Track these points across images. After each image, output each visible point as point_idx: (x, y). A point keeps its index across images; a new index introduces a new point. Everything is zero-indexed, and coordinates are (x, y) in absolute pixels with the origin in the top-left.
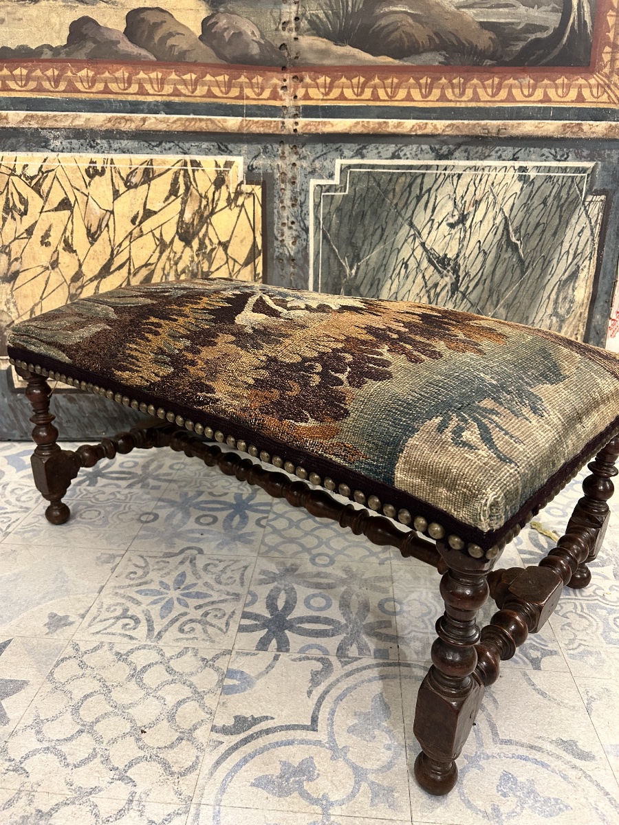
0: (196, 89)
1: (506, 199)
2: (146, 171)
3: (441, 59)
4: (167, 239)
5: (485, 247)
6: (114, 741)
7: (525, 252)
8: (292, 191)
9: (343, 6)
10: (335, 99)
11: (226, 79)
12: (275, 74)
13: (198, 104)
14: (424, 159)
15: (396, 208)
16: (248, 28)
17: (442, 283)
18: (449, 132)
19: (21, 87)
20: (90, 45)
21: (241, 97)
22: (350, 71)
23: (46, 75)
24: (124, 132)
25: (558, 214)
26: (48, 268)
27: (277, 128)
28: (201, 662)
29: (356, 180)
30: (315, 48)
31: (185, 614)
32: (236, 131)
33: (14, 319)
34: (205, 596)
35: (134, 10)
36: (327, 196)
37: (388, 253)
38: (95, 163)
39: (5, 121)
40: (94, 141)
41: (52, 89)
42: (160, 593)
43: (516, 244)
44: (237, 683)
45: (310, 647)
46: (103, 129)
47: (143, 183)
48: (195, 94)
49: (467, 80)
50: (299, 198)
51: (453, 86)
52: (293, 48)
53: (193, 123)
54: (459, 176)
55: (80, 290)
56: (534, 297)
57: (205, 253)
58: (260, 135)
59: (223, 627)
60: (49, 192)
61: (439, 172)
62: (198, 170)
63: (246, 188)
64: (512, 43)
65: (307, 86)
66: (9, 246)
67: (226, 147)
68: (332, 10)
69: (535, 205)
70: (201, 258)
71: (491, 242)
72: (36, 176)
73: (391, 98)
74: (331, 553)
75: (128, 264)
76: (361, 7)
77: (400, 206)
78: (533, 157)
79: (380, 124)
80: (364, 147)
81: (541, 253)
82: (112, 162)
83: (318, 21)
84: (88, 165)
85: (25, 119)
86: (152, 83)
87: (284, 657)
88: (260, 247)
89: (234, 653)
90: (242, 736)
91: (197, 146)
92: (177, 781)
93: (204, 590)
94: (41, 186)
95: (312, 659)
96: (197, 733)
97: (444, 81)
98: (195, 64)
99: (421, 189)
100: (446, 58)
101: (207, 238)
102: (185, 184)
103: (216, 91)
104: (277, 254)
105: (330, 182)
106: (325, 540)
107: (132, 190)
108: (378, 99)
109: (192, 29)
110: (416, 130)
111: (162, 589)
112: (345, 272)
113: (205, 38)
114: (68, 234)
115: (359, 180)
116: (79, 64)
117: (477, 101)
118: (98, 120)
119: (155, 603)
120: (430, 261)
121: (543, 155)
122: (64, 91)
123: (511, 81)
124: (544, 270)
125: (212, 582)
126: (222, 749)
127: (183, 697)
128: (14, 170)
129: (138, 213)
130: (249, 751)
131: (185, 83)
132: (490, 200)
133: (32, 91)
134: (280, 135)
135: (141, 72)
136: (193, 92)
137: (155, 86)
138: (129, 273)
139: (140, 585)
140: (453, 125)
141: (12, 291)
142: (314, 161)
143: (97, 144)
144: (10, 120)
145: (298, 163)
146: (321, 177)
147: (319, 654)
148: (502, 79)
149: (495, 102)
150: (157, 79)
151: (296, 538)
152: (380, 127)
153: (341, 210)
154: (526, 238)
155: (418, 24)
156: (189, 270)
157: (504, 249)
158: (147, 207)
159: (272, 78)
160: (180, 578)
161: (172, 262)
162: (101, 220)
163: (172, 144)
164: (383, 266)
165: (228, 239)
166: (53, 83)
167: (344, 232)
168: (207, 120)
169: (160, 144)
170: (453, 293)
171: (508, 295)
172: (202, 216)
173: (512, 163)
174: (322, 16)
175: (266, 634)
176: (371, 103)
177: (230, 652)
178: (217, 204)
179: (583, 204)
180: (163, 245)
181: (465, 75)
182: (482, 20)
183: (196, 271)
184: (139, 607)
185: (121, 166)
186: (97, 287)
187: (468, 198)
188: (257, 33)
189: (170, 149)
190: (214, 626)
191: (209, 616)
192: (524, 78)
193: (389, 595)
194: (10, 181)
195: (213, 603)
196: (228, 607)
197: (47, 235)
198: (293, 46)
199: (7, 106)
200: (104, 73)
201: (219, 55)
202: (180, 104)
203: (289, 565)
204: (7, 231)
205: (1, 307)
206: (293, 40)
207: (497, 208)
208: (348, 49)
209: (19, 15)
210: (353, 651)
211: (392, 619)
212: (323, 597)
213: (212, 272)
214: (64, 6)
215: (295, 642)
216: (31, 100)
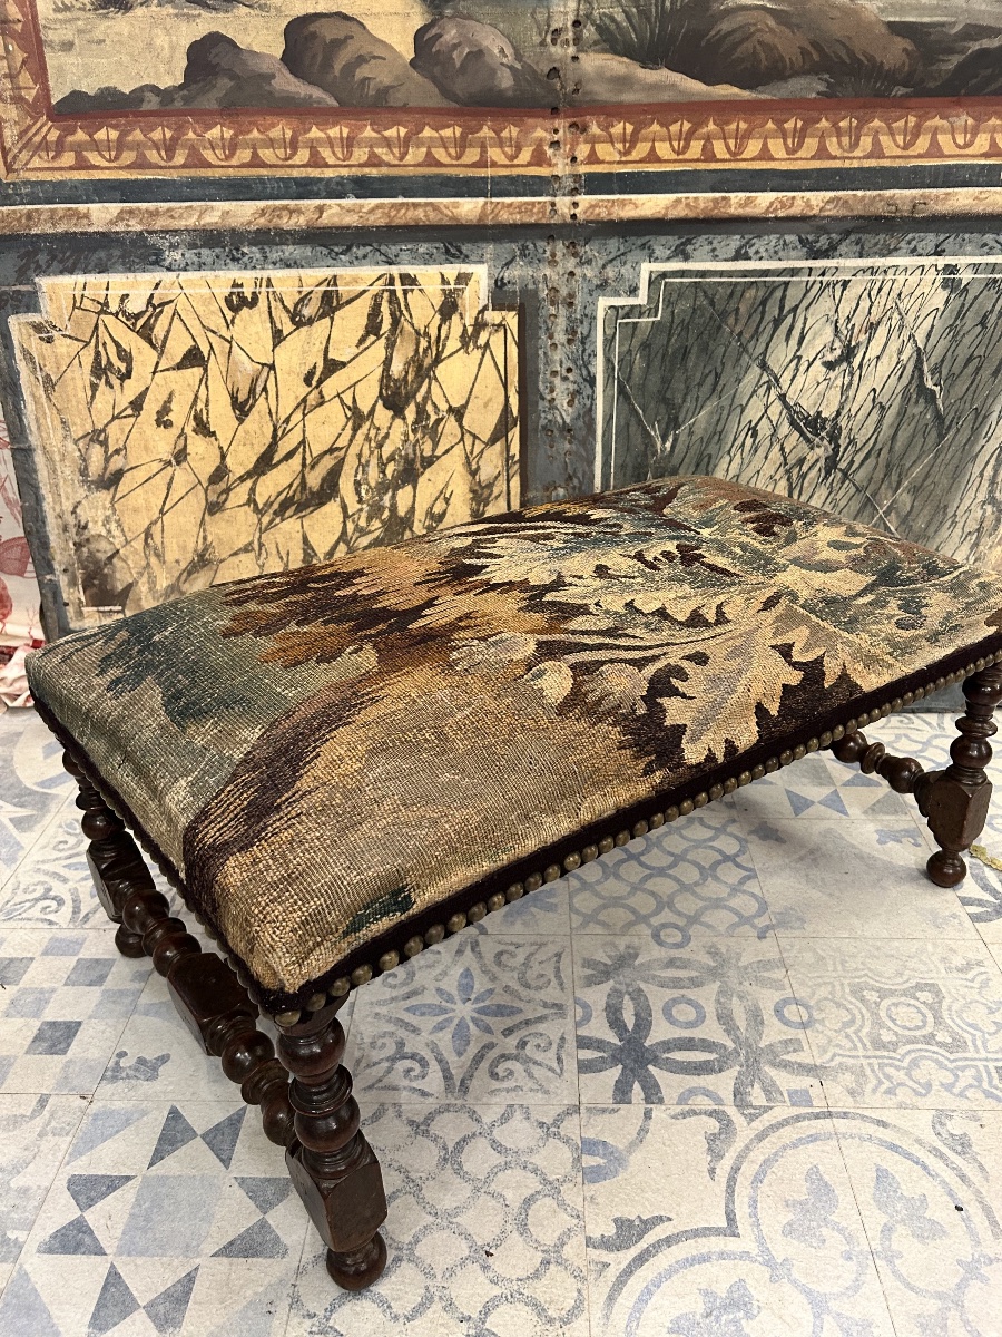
0: (406, 153)
1: (920, 320)
2: (327, 297)
3: (821, 87)
4: (365, 408)
5: (883, 398)
6: (451, 1272)
7: (947, 403)
8: (569, 318)
10: (641, 161)
11: (458, 134)
12: (540, 121)
13: (410, 177)
14: (788, 259)
15: (739, 340)
16: (494, 43)
17: (811, 457)
18: (831, 211)
19: (110, 161)
20: (224, 83)
21: (481, 164)
22: (666, 111)
23: (150, 139)
24: (288, 232)
26: (170, 463)
27: (544, 213)
28: (539, 1130)
29: (675, 296)
30: (608, 74)
31: (490, 1046)
32: (475, 222)
33: (118, 547)
34: (513, 1011)
35: (298, 18)
36: (627, 324)
37: (725, 413)
38: (241, 286)
39: (85, 221)
40: (238, 249)
41: (163, 164)
42: (443, 1011)
43: (933, 392)
44: (602, 1161)
45: (692, 1092)
46: (253, 228)
47: (322, 317)
48: (406, 161)
49: (862, 122)
50: (582, 330)
51: (839, 133)
52: (570, 75)
53: (403, 211)
54: (845, 284)
55: (224, 496)
56: (957, 473)
57: (426, 427)
58: (514, 227)
59: (555, 1065)
60: (166, 338)
61: (812, 279)
62: (412, 290)
63: (493, 316)
64: (941, 57)
65: (593, 141)
66: (104, 430)
67: (459, 250)
68: (637, 7)
69: (966, 328)
70: (419, 435)
71: (893, 389)
72: (143, 313)
73: (735, 156)
74: (681, 922)
75: (301, 450)
77: (747, 336)
78: (969, 249)
79: (715, 201)
80: (689, 242)
81: (972, 404)
82: (269, 284)
83: (613, 27)
84: (230, 290)
85: (120, 217)
86: (332, 147)
87: (658, 1112)
88: (515, 413)
89: (582, 1109)
90: (635, 1251)
91: (411, 250)
92: (560, 1332)
93: (505, 1000)
94: (152, 329)
95: (700, 1114)
96: (568, 1251)
97: (824, 123)
98: (405, 109)
99: (782, 308)
100: (829, 86)
101: (429, 403)
102: (392, 314)
103: (440, 154)
104: (543, 422)
105: (632, 301)
106: (665, 899)
107: (304, 330)
108: (713, 158)
110: (776, 210)
111: (444, 1003)
112: (654, 445)
113: (420, 63)
114: (200, 405)
115: (680, 296)
116: (206, 118)
117: (879, 158)
118: (243, 212)
119: (442, 1029)
120: (793, 423)
121: (985, 245)
122: (184, 166)
123: (937, 121)
124: (975, 431)
125: (515, 985)
126: (612, 1274)
127: (530, 1192)
128: (106, 304)
129: (315, 367)
130: (651, 1276)
131: (388, 143)
132: (894, 323)
133: (128, 167)
134: (548, 226)
135: (314, 128)
136: (401, 159)
137: (338, 151)
138: (304, 465)
139: (408, 997)
140: (839, 199)
141: (112, 502)
142: (604, 267)
143: (244, 254)
144: (93, 219)
145: (578, 271)
146: (617, 294)
147: (709, 1105)
148: (922, 118)
149: (909, 157)
150: (341, 138)
151: (620, 898)
152: (715, 208)
153: (649, 346)
154: (949, 382)
155: (783, 28)
156: (400, 456)
157: (913, 400)
158: (330, 356)
159: (535, 127)
160: (465, 981)
161: (373, 444)
162: (254, 381)
163: (369, 248)
164: (717, 434)
165: (464, 402)
166: (163, 153)
167: (654, 382)
168: (427, 204)
169: (349, 248)
170: (828, 473)
171: (916, 471)
172: (420, 367)
173: (932, 259)
174: (620, 17)
175: (622, 1074)
176: (702, 166)
177: (577, 1109)
178: (444, 346)
180: (357, 418)
181: (860, 113)
182: (892, 19)
183: (411, 456)
184: (419, 1038)
185: (284, 289)
186: (253, 490)
187: (858, 320)
188: (509, 51)
189: (365, 257)
190: (540, 1065)
191: (528, 1047)
192: (958, 116)
193: (788, 993)
194: (100, 322)
195: (527, 1023)
196: (552, 1029)
197: (165, 409)
198: (570, 72)
199: (88, 196)
200: (250, 131)
201: (446, 92)
202: (381, 180)
203: (622, 948)
204: (99, 406)
205: (96, 528)
206: (569, 60)
207: (906, 334)
208: (663, 75)
209: (98, 34)
210: (757, 1096)
211: (801, 1035)
212: (690, 1002)
213: (438, 457)
214: (176, 15)
215: (668, 1086)
216: (127, 182)
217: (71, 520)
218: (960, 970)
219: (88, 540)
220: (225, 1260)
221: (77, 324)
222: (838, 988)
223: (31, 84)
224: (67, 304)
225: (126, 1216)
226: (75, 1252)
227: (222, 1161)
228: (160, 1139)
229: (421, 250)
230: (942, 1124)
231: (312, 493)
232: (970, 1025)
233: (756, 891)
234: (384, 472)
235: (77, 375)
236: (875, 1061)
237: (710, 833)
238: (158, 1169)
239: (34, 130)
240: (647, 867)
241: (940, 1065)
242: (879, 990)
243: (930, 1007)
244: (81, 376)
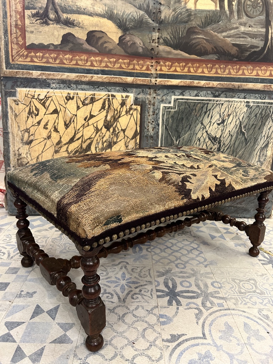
0: (115, 65)
1: (241, 114)
2: (92, 99)
3: (217, 57)
4: (99, 128)
5: (232, 133)
6: (123, 348)
7: (248, 136)
8: (153, 109)
9: (178, 34)
10: (173, 71)
11: (128, 61)
12: (148, 60)
13: (115, 71)
14: (209, 97)
15: (196, 117)
16: (138, 41)
17: (214, 148)
18: (219, 86)
19: (40, 61)
20: (71, 45)
21: (134, 69)
22: (179, 60)
23: (50, 56)
24: (83, 82)
25: (261, 121)
26: (46, 139)
27: (148, 82)
28: (147, 312)
29: (180, 105)
30: (165, 50)
31: (131, 291)
32: (131, 83)
33: (29, 161)
34: (137, 283)
35: (91, 31)
36: (168, 111)
37: (192, 135)
38: (70, 94)
39: (31, 75)
40: (70, 85)
41: (53, 63)
42: (117, 282)
43: (244, 132)
44: (165, 320)
45: (190, 303)
46: (74, 80)
47: (90, 103)
48: (114, 67)
49: (226, 66)
50: (157, 112)
51: (221, 68)
52: (156, 50)
53: (113, 79)
54: (222, 104)
55: (60, 149)
56: (250, 154)
57: (115, 134)
58: (141, 85)
59: (150, 296)
60: (49, 106)
61: (214, 102)
62: (114, 99)
63: (134, 107)
64: (245, 52)
65: (161, 66)
66: (29, 129)
67: (127, 89)
68: (173, 36)
69: (252, 117)
70: (113, 136)
71: (234, 131)
72: (43, 99)
73: (196, 72)
74: (183, 263)
75: (82, 138)
76: (185, 35)
77: (198, 116)
78: (252, 98)
79: (191, 82)
80: (184, 91)
81: (254, 136)
82: (77, 94)
83: (167, 40)
84: (67, 95)
85: (40, 75)
86: (96, 62)
87: (181, 308)
88: (138, 132)
89: (159, 307)
90: (176, 343)
91: (114, 89)
93: (135, 280)
94: (45, 103)
95: (193, 308)
96: (157, 343)
97: (217, 66)
98: (115, 55)
99: (207, 109)
100: (218, 57)
101: (116, 128)
102: (108, 104)
103: (123, 66)
104: (145, 135)
105: (169, 105)
106: (178, 257)
107: (85, 106)
108: (190, 72)
109: (115, 40)
110: (205, 85)
111: (117, 280)
112: (174, 142)
113: (120, 44)
114: (56, 124)
115: (182, 105)
116: (65, 53)
117: (230, 75)
118: (73, 76)
119: (117, 287)
120: (209, 138)
121: (256, 97)
122: (58, 64)
123: (244, 67)
124: (255, 143)
125: (138, 277)
126: (170, 349)
127: (145, 327)
128: (34, 96)
129: (87, 116)
130: (182, 349)
132: (234, 114)
133: (44, 63)
134: (150, 85)
135: (92, 57)
136: (114, 66)
137: (98, 63)
138: (82, 142)
139: (107, 279)
140: (221, 84)
141: (29, 148)
142: (163, 96)
143: (71, 86)
144: (33, 75)
145: (156, 97)
146: (166, 103)
147: (195, 306)
148: (240, 66)
149: (237, 75)
150: (99, 60)
151: (166, 257)
152: (191, 84)
153: (173, 117)
154: (248, 130)
155: (208, 43)
156: (108, 141)
157: (239, 134)
158: (92, 114)
159: (147, 62)
160: (123, 275)
161: (101, 137)
162: (71, 119)
163: (104, 87)
164: (190, 140)
165: (125, 128)
166: (53, 60)
167: (174, 125)
168: (119, 78)
169: (99, 87)
172: (115, 118)
173: (243, 100)
174: (169, 38)
175: (170, 299)
176: (187, 74)
177: (157, 307)
178: (121, 113)
179: (271, 117)
180: (97, 130)
181: (226, 64)
182: (233, 43)
183: (111, 141)
184: (111, 289)
185: (81, 96)
186: (68, 148)
187: (225, 113)
188: (142, 43)
189: (103, 89)
190: (146, 296)
191: (142, 291)
192: (249, 66)
193: (214, 280)
194: (32, 101)
195: (142, 286)
196: (149, 287)
197: (46, 124)
198: (156, 49)
199: (32, 69)
200: (76, 57)
201: (126, 52)
202: (108, 71)
203: (167, 269)
204: (29, 122)
205: (24, 155)
206: (156, 47)
207: (237, 118)
208: (179, 52)
209: (40, 30)
210: (208, 304)
211: (219, 290)
212: (187, 282)
213: (118, 142)
214: (60, 28)
215: (183, 301)
216: (43, 66)
217: (17, 153)
218: (261, 276)
219: (21, 158)
220: (53, 344)
221: (26, 101)
222: (228, 279)
223: (21, 40)
224: (23, 95)
225: (23, 332)
226: (7, 341)
227: (52, 318)
228: (33, 313)
229: (117, 89)
230: (261, 312)
231: (84, 149)
232: (265, 289)
233: (203, 256)
234: (103, 145)
235: (24, 114)
236: (240, 297)
237: (189, 243)
238: (34, 320)
239: (21, 52)
240: (173, 250)
241: (258, 298)
242: (239, 280)
243: (254, 284)
244: (25, 114)
